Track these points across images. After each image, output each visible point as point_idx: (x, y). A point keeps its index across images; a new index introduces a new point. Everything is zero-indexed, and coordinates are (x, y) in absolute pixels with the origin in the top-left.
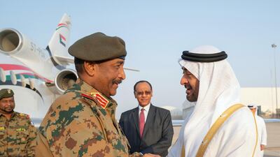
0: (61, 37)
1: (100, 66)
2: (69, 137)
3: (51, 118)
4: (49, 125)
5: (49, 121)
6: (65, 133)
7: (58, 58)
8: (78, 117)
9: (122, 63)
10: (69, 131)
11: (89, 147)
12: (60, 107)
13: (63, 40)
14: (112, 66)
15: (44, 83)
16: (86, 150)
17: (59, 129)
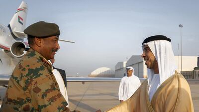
0: (19, 18)
1: (44, 40)
2: (35, 86)
3: (22, 72)
4: (22, 76)
5: (22, 74)
6: (33, 83)
7: (16, 33)
8: (42, 75)
9: (57, 39)
10: (36, 83)
11: (48, 94)
12: (29, 66)
13: (21, 20)
14: (52, 40)
15: (3, 50)
16: (46, 96)
17: (28, 79)
